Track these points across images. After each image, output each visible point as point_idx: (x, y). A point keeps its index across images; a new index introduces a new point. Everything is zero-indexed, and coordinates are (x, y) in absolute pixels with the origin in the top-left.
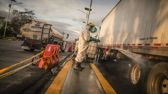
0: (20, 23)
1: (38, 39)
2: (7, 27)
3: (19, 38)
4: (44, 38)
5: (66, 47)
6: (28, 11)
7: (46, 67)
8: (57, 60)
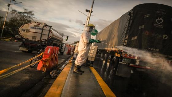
0: (18, 23)
1: (37, 40)
2: (5, 27)
3: (17, 39)
4: (44, 40)
5: (65, 49)
6: (27, 11)
7: (45, 70)
8: (56, 62)
